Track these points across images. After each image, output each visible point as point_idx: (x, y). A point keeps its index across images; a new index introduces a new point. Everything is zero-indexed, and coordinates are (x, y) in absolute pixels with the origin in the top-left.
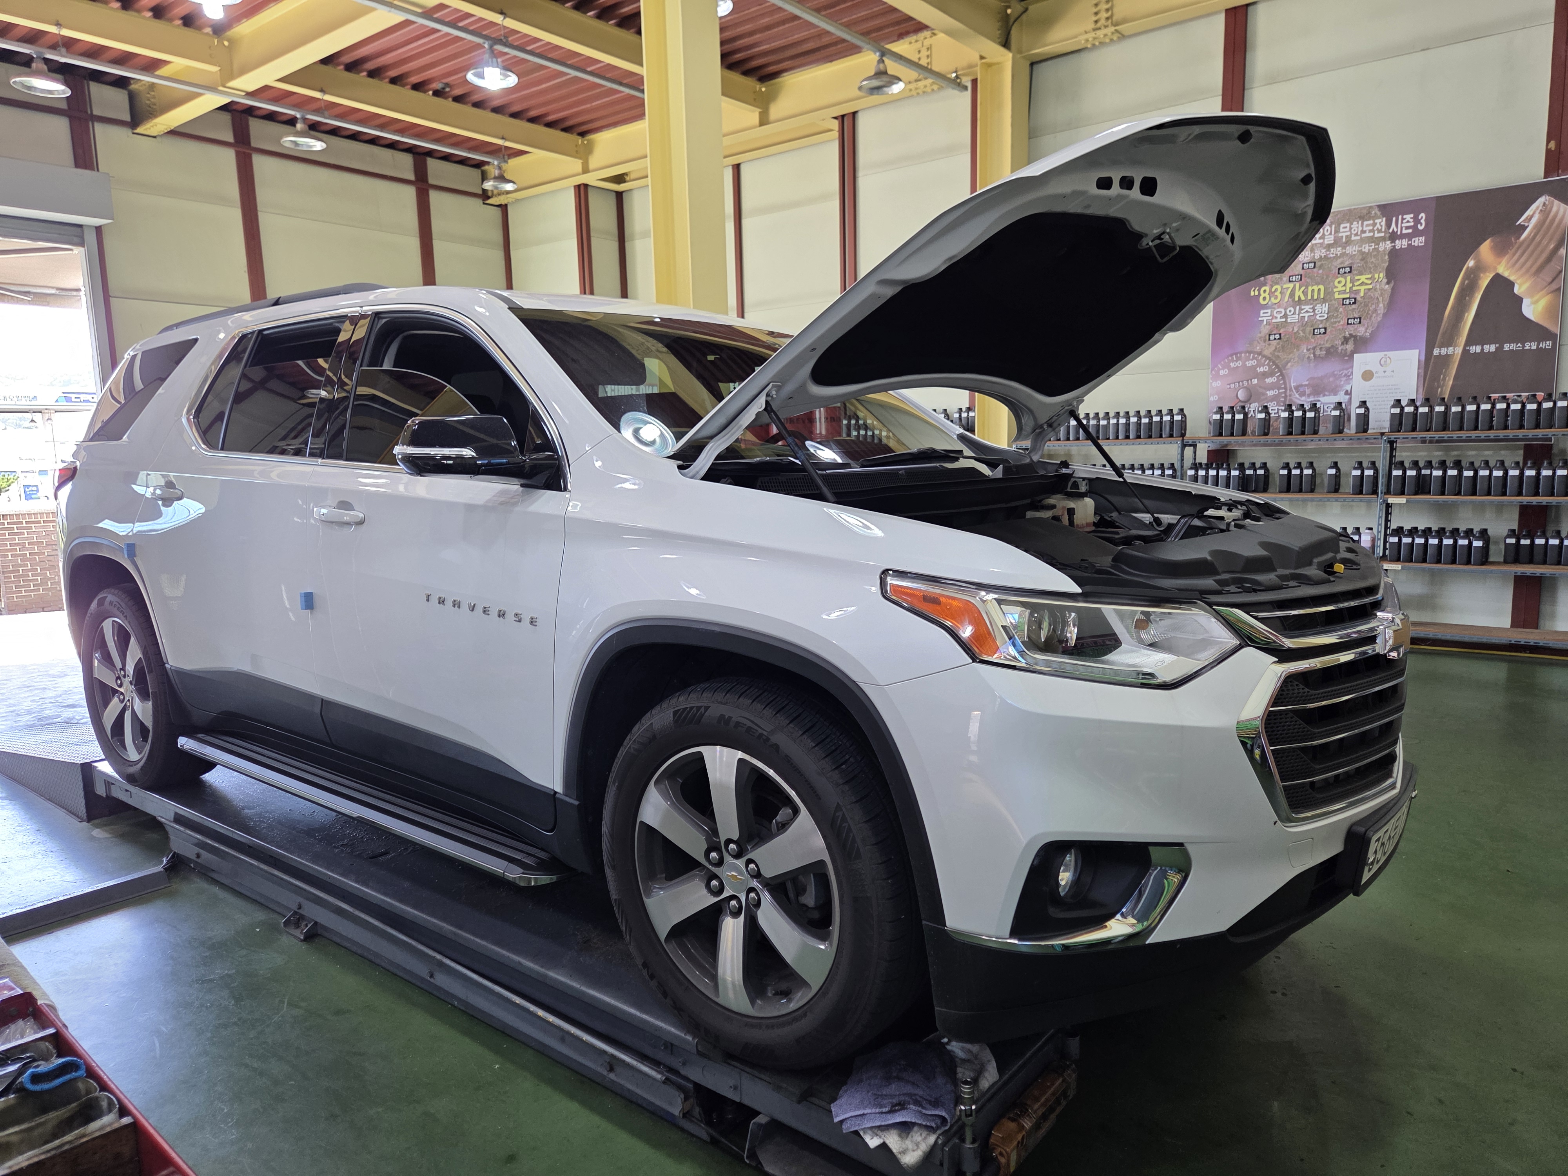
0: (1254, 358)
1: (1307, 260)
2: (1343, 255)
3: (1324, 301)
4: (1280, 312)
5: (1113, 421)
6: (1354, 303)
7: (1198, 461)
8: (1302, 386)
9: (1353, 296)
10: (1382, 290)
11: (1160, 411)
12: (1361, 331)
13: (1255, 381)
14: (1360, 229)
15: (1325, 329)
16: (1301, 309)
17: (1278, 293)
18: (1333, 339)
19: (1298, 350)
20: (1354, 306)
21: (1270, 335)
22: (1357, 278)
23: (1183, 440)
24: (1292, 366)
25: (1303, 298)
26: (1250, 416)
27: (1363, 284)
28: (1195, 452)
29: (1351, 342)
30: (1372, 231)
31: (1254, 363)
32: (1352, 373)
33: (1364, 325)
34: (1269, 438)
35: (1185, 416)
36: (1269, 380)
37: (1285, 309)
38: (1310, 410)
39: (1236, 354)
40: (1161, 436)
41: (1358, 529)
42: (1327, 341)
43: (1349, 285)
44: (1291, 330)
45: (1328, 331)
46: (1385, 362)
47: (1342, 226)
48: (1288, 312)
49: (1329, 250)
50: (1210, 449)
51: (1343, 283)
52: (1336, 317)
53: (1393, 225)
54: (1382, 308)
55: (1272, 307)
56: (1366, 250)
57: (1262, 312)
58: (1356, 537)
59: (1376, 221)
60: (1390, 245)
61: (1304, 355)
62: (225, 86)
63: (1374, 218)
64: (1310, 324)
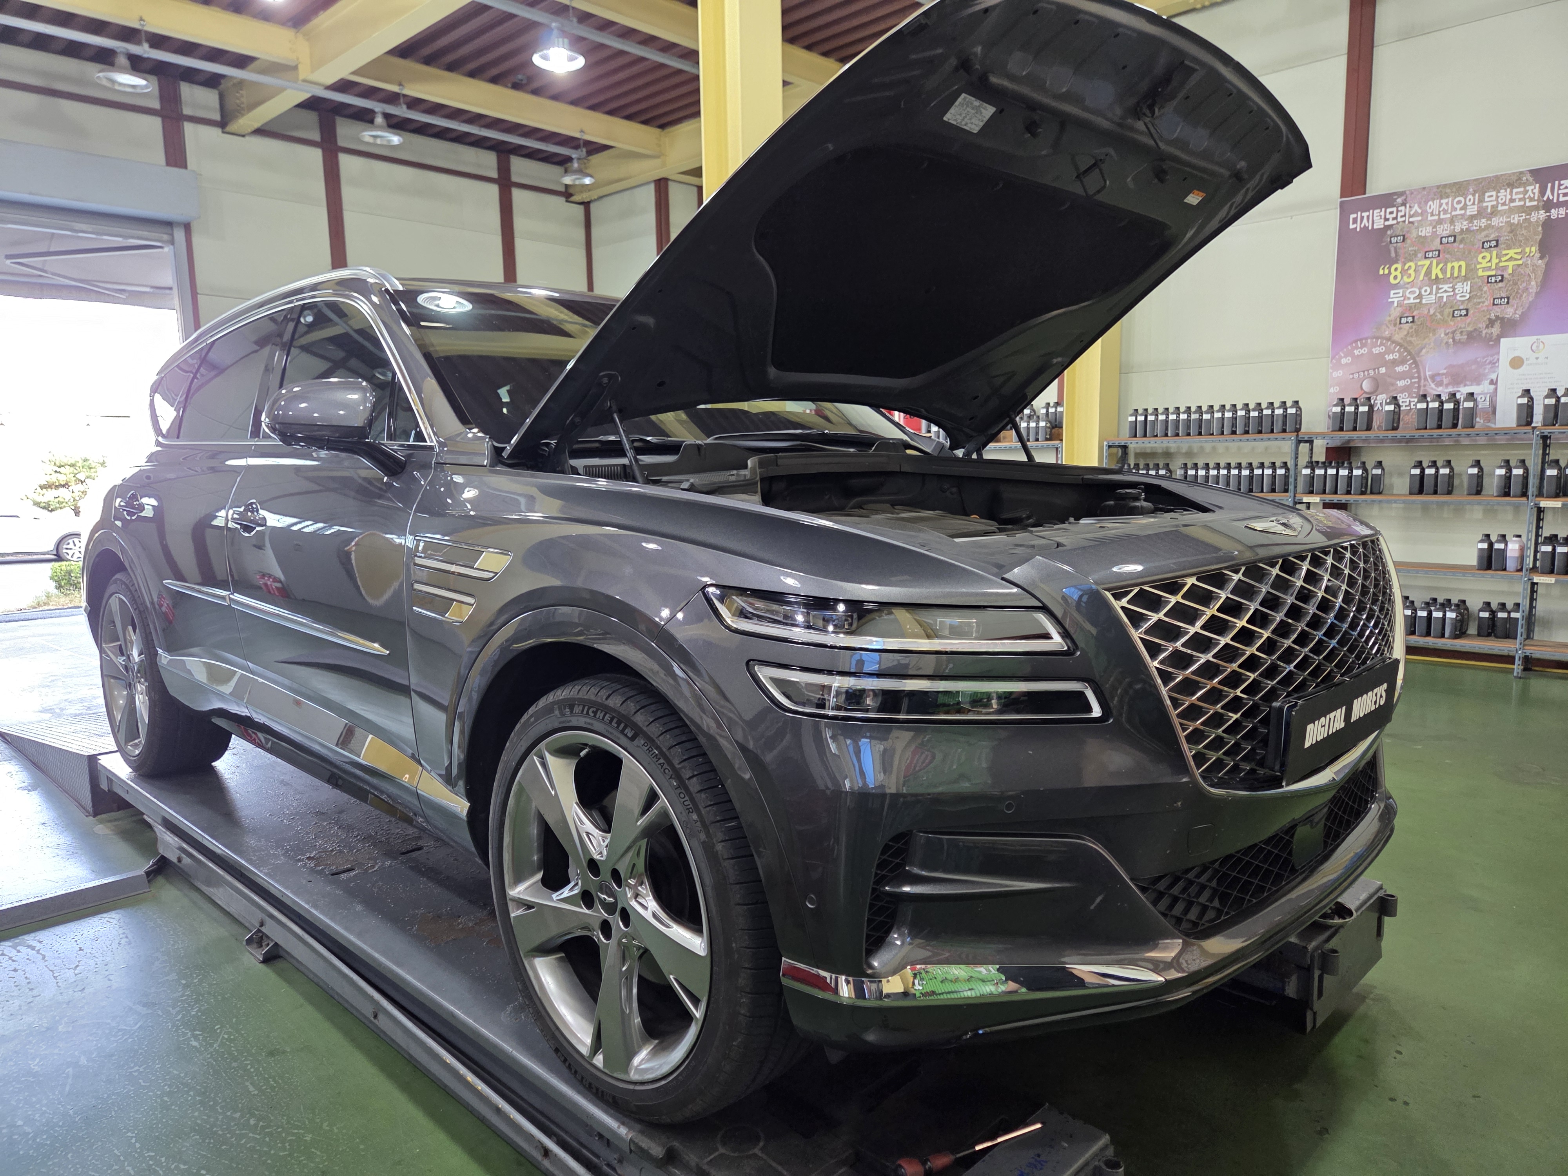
0: (1382, 344)
1: (1445, 233)
2: (1488, 227)
3: (1466, 278)
4: (1414, 292)
5: (1218, 415)
6: (1501, 281)
7: (1314, 459)
8: (1439, 374)
9: (1499, 273)
10: (1534, 265)
11: (1272, 404)
12: (1509, 312)
13: (1383, 370)
14: (1509, 197)
15: (1467, 310)
16: (1438, 289)
17: (1411, 271)
18: (1477, 321)
19: (1434, 334)
20: (1500, 285)
21: (1401, 318)
22: (1504, 252)
23: (1297, 435)
24: (1428, 352)
25: (1440, 276)
26: (1376, 409)
27: (1511, 259)
28: (1311, 450)
29: (1497, 325)
30: (1523, 199)
31: (1382, 349)
32: (1498, 360)
33: (1513, 306)
34: (1398, 434)
35: (1300, 409)
36: (1399, 369)
37: (1420, 289)
38: (1448, 401)
39: (1361, 340)
40: (1272, 432)
41: (1504, 536)
42: (1469, 324)
43: (1495, 261)
44: (1426, 312)
45: (1470, 312)
46: (1538, 347)
47: (1487, 194)
48: (1423, 293)
49: (1471, 222)
50: (1329, 446)
51: (1488, 259)
52: (1480, 297)
53: (1549, 192)
54: (1534, 287)
55: (1404, 287)
56: (1516, 221)
57: (1392, 292)
58: (1501, 546)
59: (1528, 188)
60: (1545, 215)
61: (1442, 340)
62: (304, 81)
63: (1525, 185)
64: (1448, 305)
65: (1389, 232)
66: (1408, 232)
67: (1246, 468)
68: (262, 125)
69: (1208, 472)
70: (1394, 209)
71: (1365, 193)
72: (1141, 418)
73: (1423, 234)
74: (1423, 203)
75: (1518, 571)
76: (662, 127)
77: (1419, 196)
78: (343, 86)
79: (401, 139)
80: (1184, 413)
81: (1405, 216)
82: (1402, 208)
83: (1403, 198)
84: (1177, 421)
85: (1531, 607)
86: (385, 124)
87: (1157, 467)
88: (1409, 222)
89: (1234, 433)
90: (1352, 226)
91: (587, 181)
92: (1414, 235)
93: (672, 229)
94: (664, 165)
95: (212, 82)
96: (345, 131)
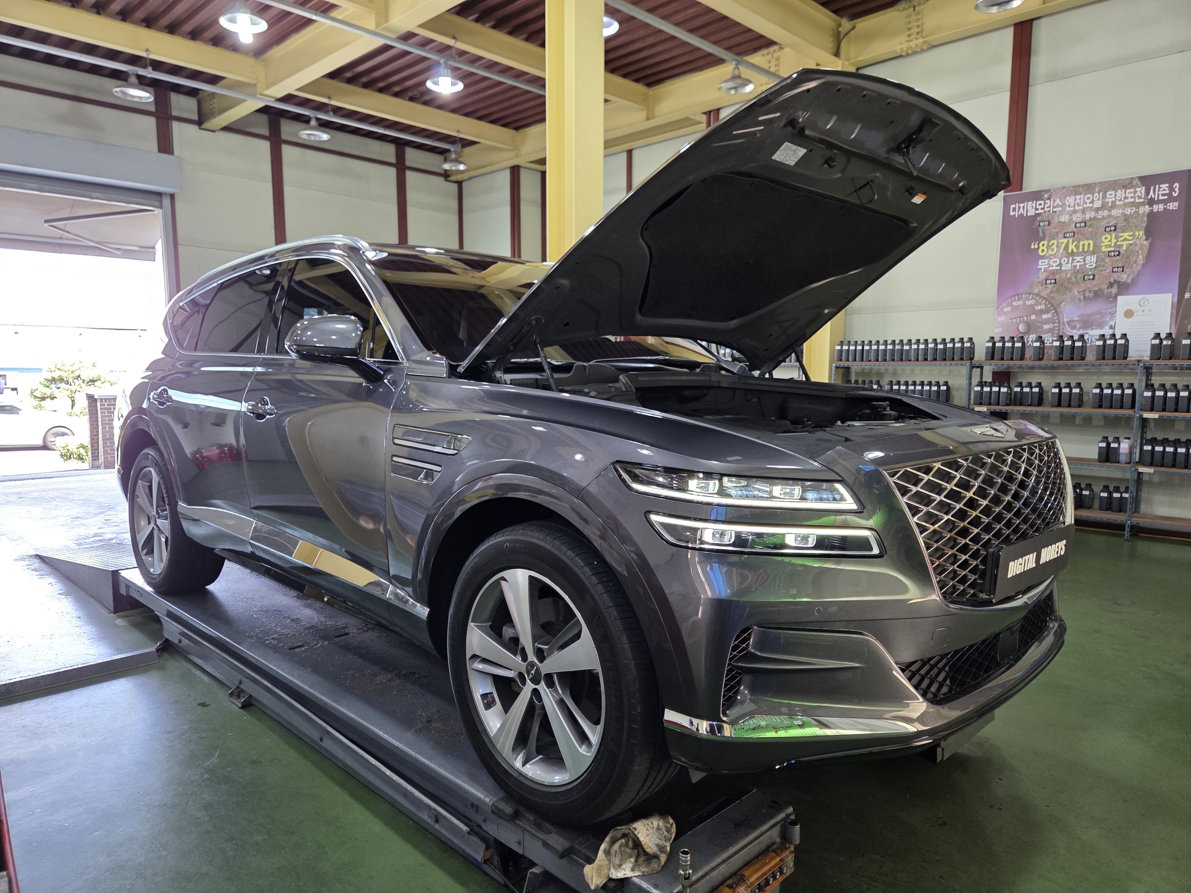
0: (1033, 298)
1: (1079, 220)
2: (1109, 216)
3: (1093, 253)
4: (1056, 262)
5: (914, 347)
6: (1118, 255)
7: (984, 380)
8: (1073, 321)
9: (1117, 249)
10: (1141, 244)
11: (953, 339)
12: (1124, 277)
13: (1033, 317)
14: (1123, 195)
15: (1094, 275)
16: (1073, 260)
17: (1054, 247)
18: (1101, 283)
20: (1118, 258)
21: (1046, 280)
22: (1120, 235)
23: (971, 363)
24: (1065, 305)
25: (1075, 250)
26: (1027, 345)
27: (1125, 240)
28: (982, 373)
29: (1115, 286)
30: (1134, 197)
31: (1033, 302)
32: (1116, 311)
33: (1126, 273)
34: (1042, 363)
35: (974, 344)
36: (1045, 316)
37: (1060, 259)
38: (1078, 340)
39: (1018, 295)
40: (953, 359)
41: (1118, 438)
42: (1095, 285)
43: (1114, 241)
44: (1065, 276)
45: (1096, 277)
46: (1144, 303)
47: (1108, 193)
48: (1062, 262)
49: (1097, 212)
50: (995, 370)
51: (1109, 239)
52: (1103, 266)
53: (1152, 193)
54: (1141, 260)
55: (1049, 257)
56: (1129, 213)
57: (1040, 261)
58: (1116, 445)
59: (1137, 189)
60: (1148, 209)
61: (1075, 297)
62: (261, 94)
63: (1135, 187)
64: (1080, 272)
65: (1038, 219)
66: (1052, 219)
67: (935, 385)
68: (229, 124)
70: (1042, 202)
71: (1021, 190)
72: (859, 348)
73: (1063, 220)
74: (1063, 198)
75: (1127, 463)
76: (516, 129)
77: (1060, 193)
78: (288, 99)
79: (329, 137)
80: (890, 344)
81: (1050, 207)
82: (1048, 201)
83: (1049, 194)
84: (885, 351)
85: (1138, 490)
86: (317, 125)
87: (871, 383)
88: (1053, 212)
89: (926, 359)
90: (1012, 214)
91: (461, 167)
92: (1056, 220)
93: (522, 202)
94: (517, 156)
95: (193, 92)
96: (287, 129)
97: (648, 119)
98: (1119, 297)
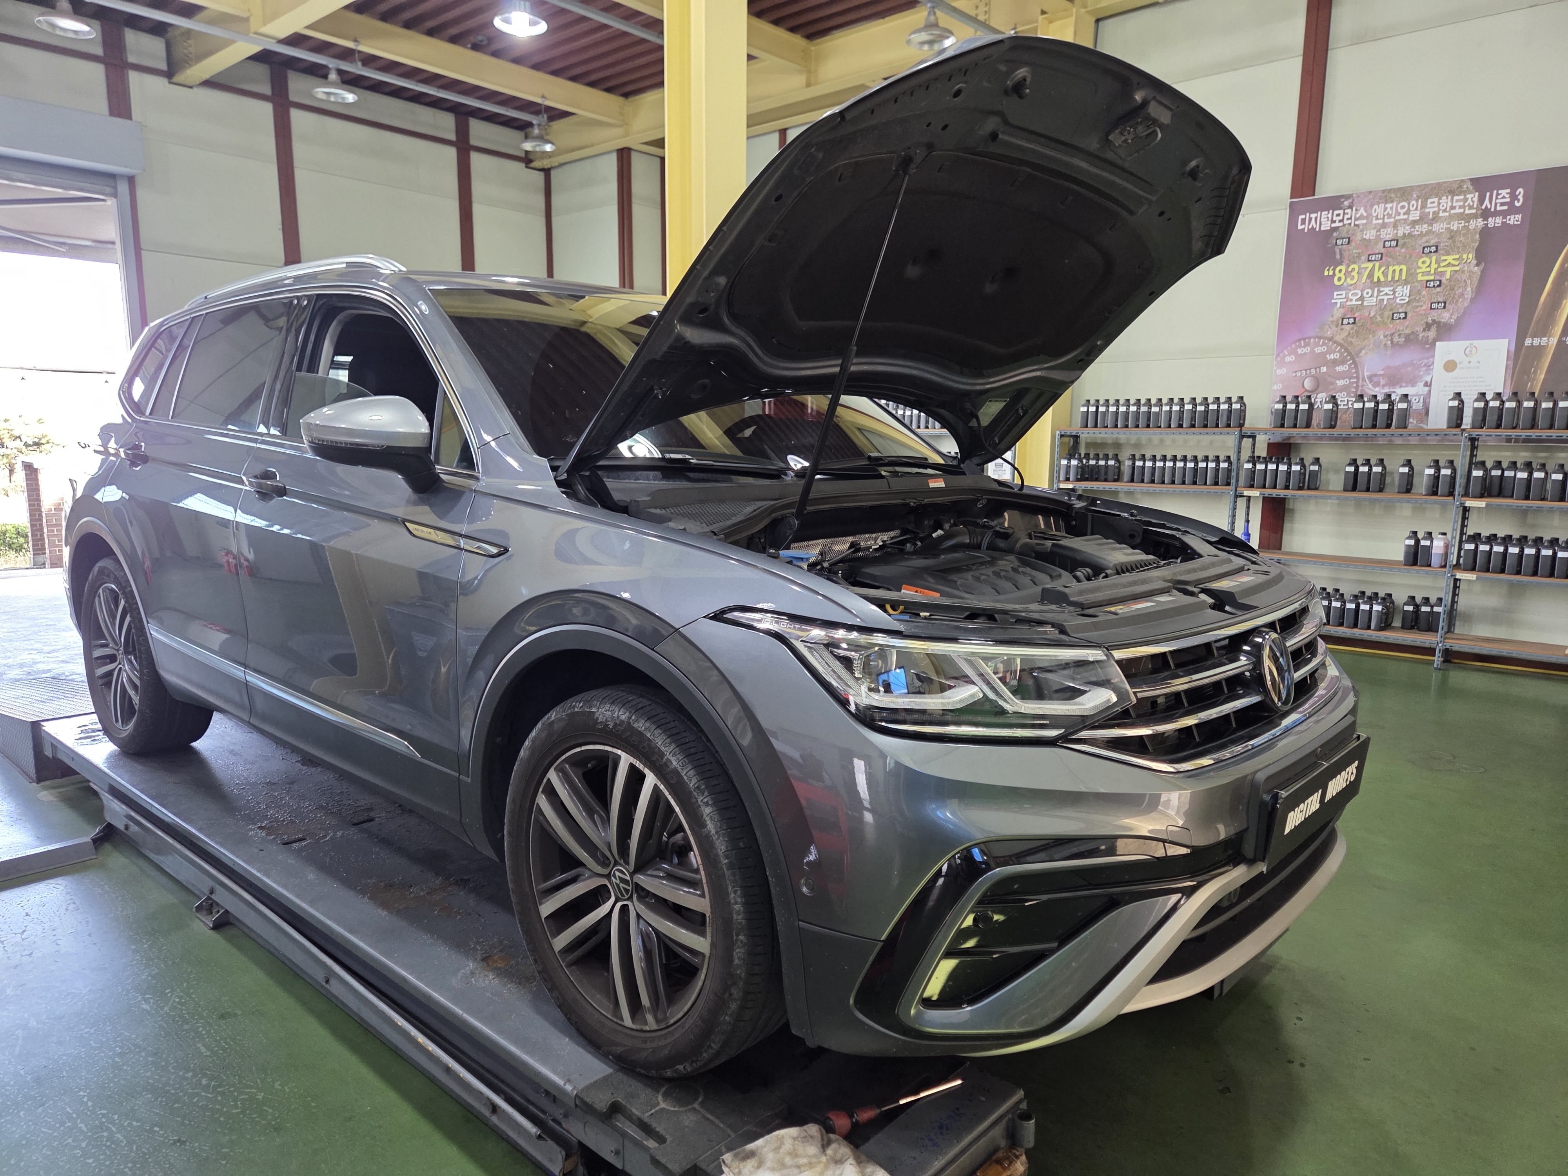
0: (1324, 344)
1: (1388, 237)
2: (1429, 232)
3: (1406, 282)
4: (1356, 294)
5: (1166, 408)
6: (1439, 286)
7: (1256, 454)
8: (1376, 375)
9: (1438, 278)
10: (1470, 271)
11: (1218, 399)
12: (1445, 316)
13: (1324, 369)
14: (1450, 204)
15: (1406, 313)
16: (1379, 292)
17: (1355, 274)
18: (1414, 324)
19: (1374, 336)
20: (1438, 289)
21: (1343, 319)
22: (1443, 258)
23: (1241, 430)
24: (1366, 353)
25: (1382, 279)
26: (1316, 407)
27: (1449, 265)
28: (1254, 445)
29: (1434, 329)
30: (1463, 207)
31: (1324, 349)
32: (1433, 362)
33: (1449, 310)
34: (1335, 432)
35: (1245, 405)
36: (1339, 369)
37: (1362, 291)
38: (1383, 402)
39: (1304, 339)
40: (1217, 426)
41: (1430, 534)
42: (1407, 327)
43: (1434, 266)
44: (1367, 314)
45: (1409, 315)
46: (1471, 351)
47: (1429, 201)
48: (1365, 295)
49: (1414, 227)
50: (1271, 441)
51: (1428, 264)
52: (1418, 301)
53: (1487, 201)
54: (1469, 293)
55: (1347, 288)
56: (1455, 229)
57: (1336, 293)
58: (1428, 543)
59: (1468, 196)
60: (1482, 223)
61: (1381, 342)
62: (256, 33)
63: (1465, 193)
64: (1388, 308)
65: (1335, 234)
66: (1353, 235)
67: (1191, 461)
68: (212, 77)
69: (1154, 464)
70: (1341, 212)
71: (1314, 195)
72: (1092, 409)
73: (1367, 237)
74: (1369, 207)
75: (1441, 567)
76: (626, 95)
77: (1366, 200)
78: (296, 40)
79: (356, 98)
80: (1134, 405)
81: (1351, 218)
82: (1349, 211)
83: (1350, 200)
84: (1127, 413)
85: (1453, 602)
86: (339, 81)
87: (1106, 457)
88: (1355, 225)
89: (1181, 426)
90: (1300, 227)
91: (548, 148)
92: (1359, 237)
93: (634, 200)
94: (626, 135)
95: (158, 29)
96: (297, 85)
97: (808, 85)
98: (1438, 343)
